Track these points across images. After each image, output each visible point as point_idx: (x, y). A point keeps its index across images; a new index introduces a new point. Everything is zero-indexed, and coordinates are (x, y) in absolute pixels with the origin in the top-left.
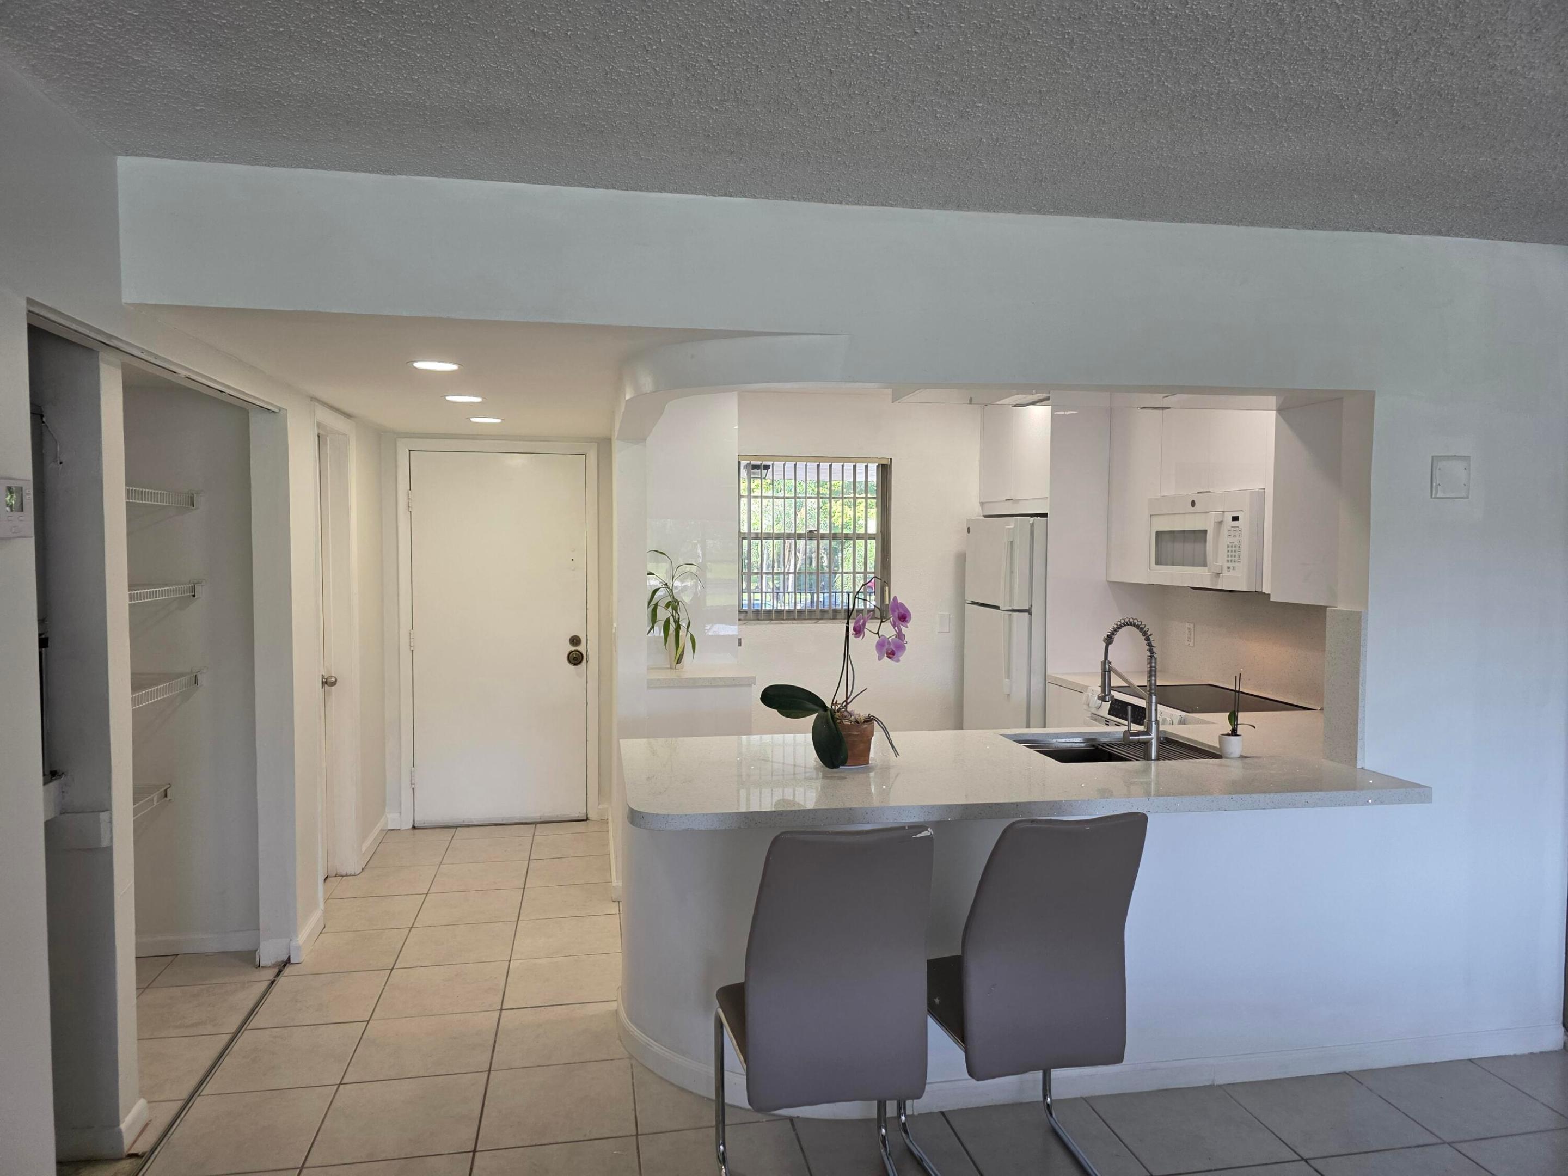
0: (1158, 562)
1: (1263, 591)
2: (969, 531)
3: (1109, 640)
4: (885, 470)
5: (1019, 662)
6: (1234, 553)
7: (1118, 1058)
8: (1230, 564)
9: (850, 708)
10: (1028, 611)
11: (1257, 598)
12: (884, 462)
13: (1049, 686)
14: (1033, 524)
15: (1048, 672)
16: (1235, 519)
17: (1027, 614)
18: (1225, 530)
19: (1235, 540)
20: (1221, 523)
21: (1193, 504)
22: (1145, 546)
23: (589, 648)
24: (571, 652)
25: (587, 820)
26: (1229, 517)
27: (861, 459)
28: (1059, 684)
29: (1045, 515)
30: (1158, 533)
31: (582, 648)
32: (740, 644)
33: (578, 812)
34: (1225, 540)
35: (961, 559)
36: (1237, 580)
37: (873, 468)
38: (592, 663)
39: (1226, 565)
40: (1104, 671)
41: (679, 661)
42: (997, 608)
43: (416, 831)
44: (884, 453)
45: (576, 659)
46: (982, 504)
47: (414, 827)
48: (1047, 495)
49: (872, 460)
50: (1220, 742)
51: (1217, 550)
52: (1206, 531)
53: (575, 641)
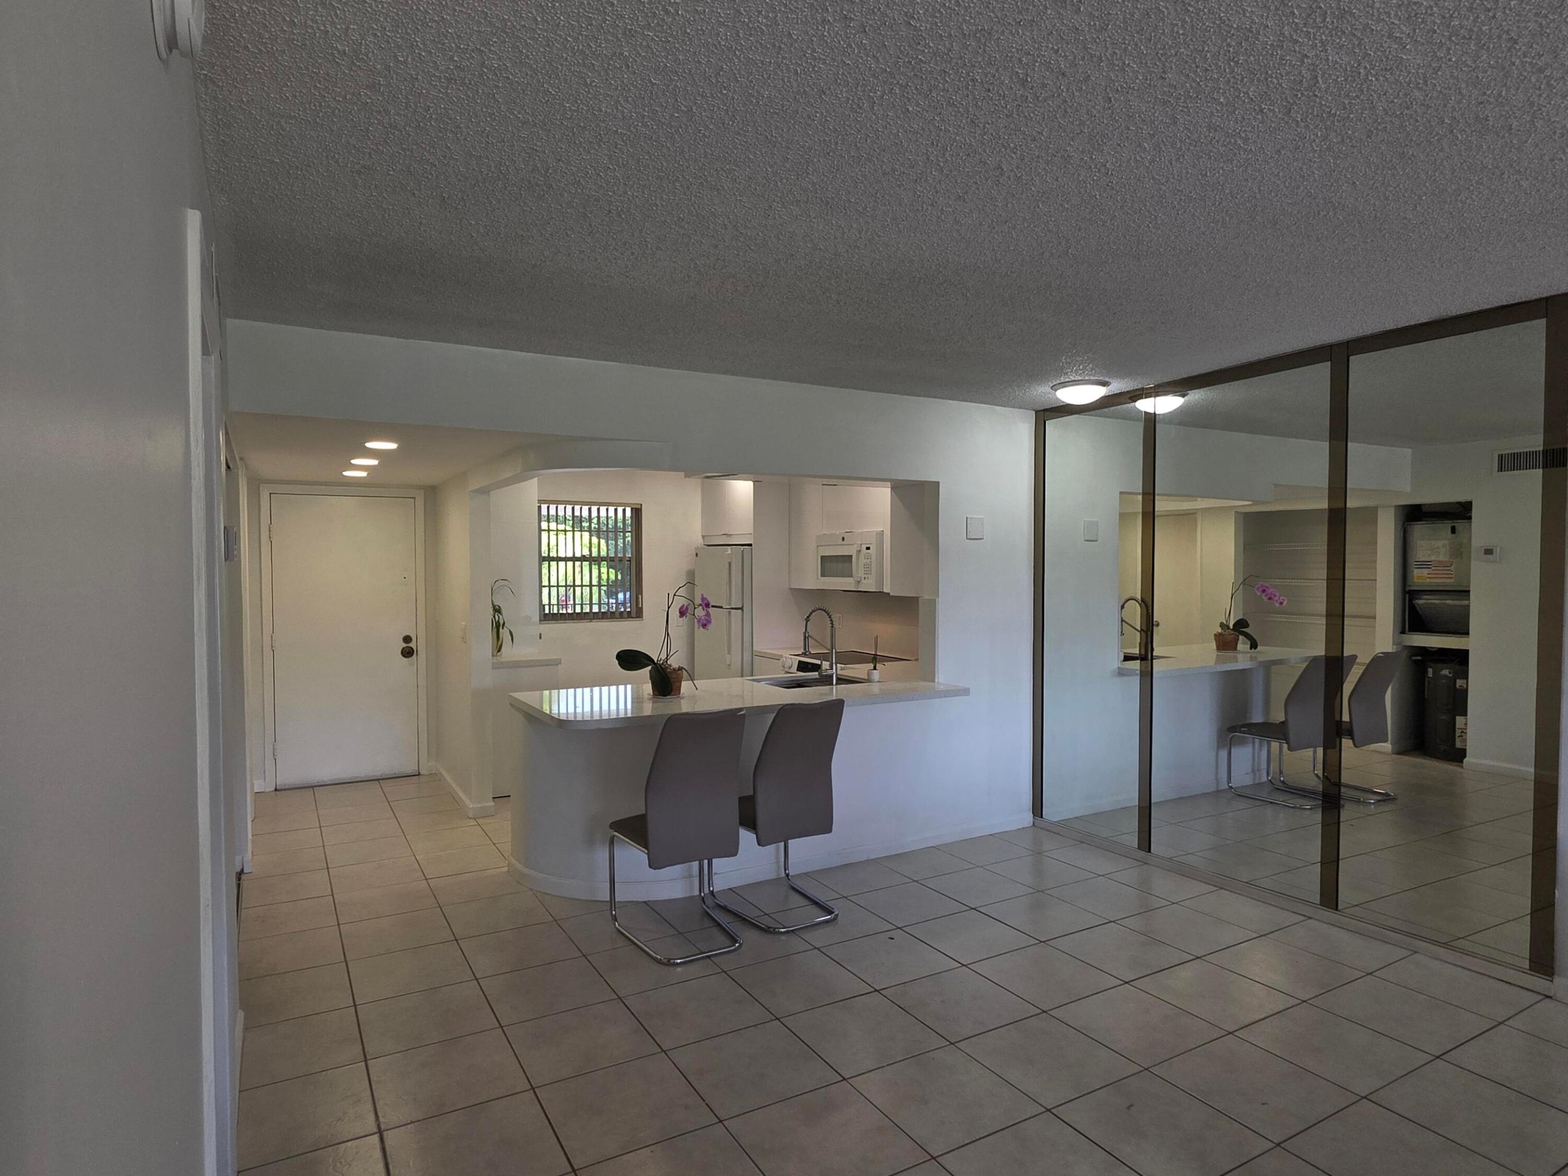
0: (823, 575)
1: (885, 591)
2: (697, 555)
3: (807, 620)
4: (637, 512)
5: (736, 644)
6: (868, 568)
7: (828, 830)
8: (866, 576)
9: (669, 662)
10: (742, 609)
11: (880, 595)
12: (637, 506)
13: (756, 659)
14: (743, 551)
15: (754, 649)
16: (868, 548)
17: (740, 611)
18: (862, 557)
19: (868, 561)
20: (860, 551)
21: (843, 539)
22: (814, 565)
23: (419, 644)
24: (403, 648)
25: (419, 774)
26: (864, 547)
27: (620, 504)
28: (763, 656)
29: (750, 545)
30: (822, 557)
31: (413, 645)
32: (540, 638)
33: (411, 768)
34: (863, 560)
35: (691, 575)
36: (869, 585)
37: (628, 511)
38: (422, 656)
39: (863, 576)
40: (805, 637)
41: (499, 651)
42: (721, 607)
43: (277, 792)
44: (635, 500)
45: (408, 653)
46: (703, 537)
47: (276, 790)
48: (752, 532)
49: (628, 505)
50: (868, 674)
51: (858, 567)
52: (851, 556)
53: (407, 639)
